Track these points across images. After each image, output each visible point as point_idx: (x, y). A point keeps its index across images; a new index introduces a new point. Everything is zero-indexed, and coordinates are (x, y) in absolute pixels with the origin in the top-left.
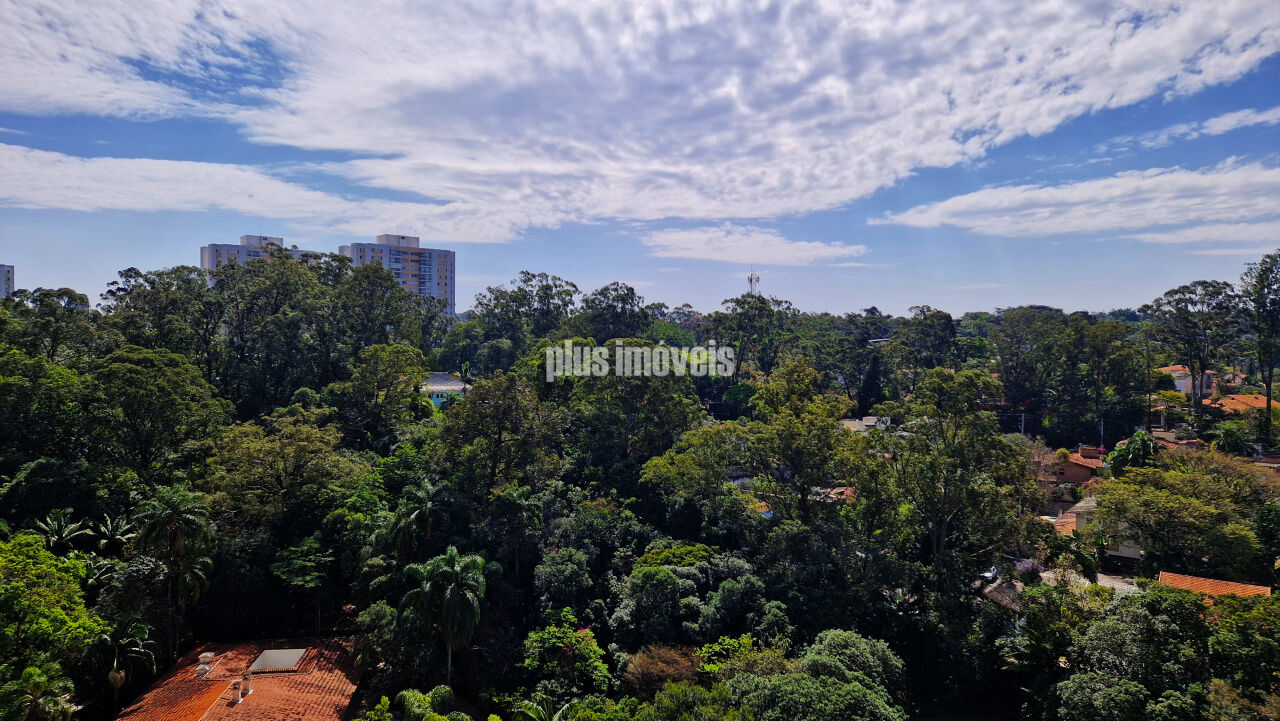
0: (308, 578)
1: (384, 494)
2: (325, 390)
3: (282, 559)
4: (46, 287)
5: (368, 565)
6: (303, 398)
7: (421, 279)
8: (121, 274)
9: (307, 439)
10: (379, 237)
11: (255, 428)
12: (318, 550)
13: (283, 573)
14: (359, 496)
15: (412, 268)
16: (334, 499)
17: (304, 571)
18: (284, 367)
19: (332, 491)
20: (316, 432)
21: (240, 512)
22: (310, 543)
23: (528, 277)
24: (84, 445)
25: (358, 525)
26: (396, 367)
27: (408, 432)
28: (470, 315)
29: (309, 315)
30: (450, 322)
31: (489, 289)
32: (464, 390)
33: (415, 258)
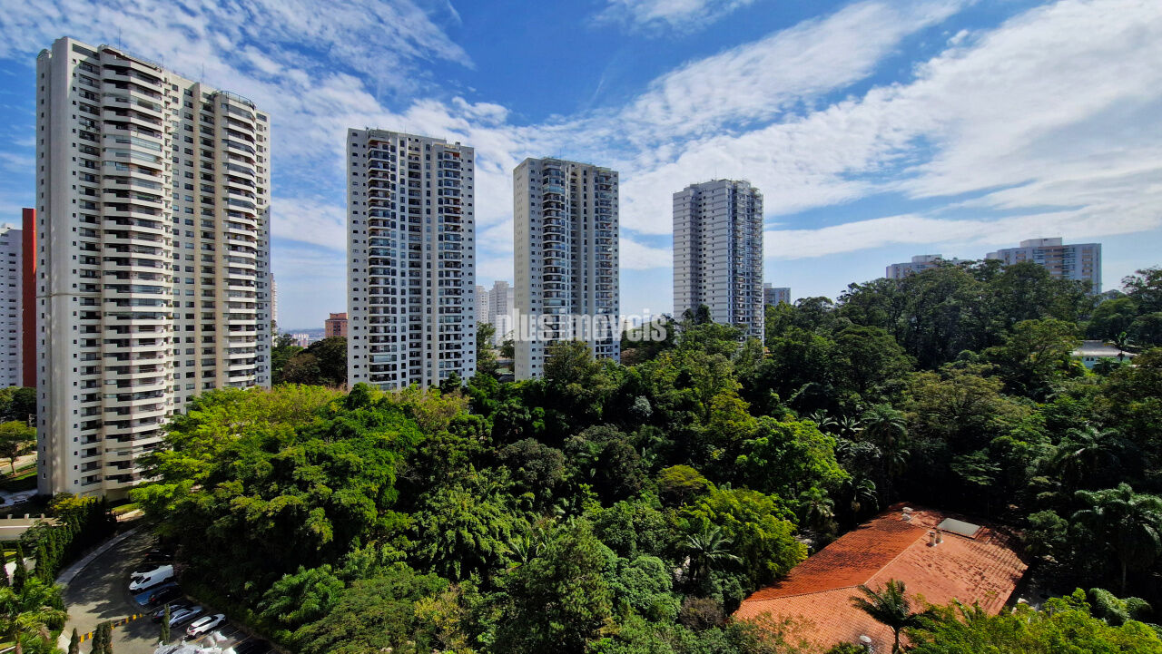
0: (980, 479)
1: (1045, 431)
2: (984, 352)
3: (958, 461)
4: (813, 297)
5: (1034, 481)
6: (965, 357)
7: (1064, 269)
8: (849, 286)
9: (976, 384)
10: (1021, 243)
11: (935, 375)
12: (987, 461)
13: (960, 471)
14: (1023, 429)
15: (1056, 261)
16: (998, 428)
17: (976, 473)
18: (948, 336)
19: (997, 422)
20: (983, 381)
21: (926, 426)
22: (979, 455)
25: (1022, 450)
26: (1048, 337)
27: (1062, 388)
28: (1114, 294)
29: (968, 301)
30: (1096, 299)
31: (1139, 272)
32: (1121, 356)
33: (1057, 253)
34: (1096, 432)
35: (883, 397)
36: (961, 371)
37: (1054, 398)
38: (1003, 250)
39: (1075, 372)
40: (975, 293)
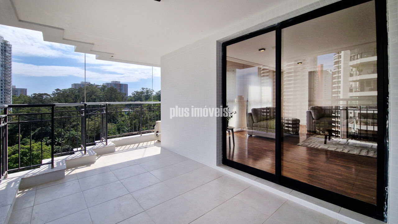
4: (41, 93)
7: (120, 89)
8: (56, 90)
10: (112, 82)
15: (119, 88)
23: (143, 89)
24: (50, 124)
27: (120, 119)
28: (130, 96)
30: (127, 98)
31: (135, 92)
33: (119, 85)
34: (127, 129)
35: (72, 129)
36: (97, 117)
37: (119, 122)
38: (107, 83)
39: (123, 116)
40: (100, 95)
